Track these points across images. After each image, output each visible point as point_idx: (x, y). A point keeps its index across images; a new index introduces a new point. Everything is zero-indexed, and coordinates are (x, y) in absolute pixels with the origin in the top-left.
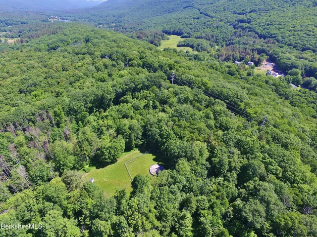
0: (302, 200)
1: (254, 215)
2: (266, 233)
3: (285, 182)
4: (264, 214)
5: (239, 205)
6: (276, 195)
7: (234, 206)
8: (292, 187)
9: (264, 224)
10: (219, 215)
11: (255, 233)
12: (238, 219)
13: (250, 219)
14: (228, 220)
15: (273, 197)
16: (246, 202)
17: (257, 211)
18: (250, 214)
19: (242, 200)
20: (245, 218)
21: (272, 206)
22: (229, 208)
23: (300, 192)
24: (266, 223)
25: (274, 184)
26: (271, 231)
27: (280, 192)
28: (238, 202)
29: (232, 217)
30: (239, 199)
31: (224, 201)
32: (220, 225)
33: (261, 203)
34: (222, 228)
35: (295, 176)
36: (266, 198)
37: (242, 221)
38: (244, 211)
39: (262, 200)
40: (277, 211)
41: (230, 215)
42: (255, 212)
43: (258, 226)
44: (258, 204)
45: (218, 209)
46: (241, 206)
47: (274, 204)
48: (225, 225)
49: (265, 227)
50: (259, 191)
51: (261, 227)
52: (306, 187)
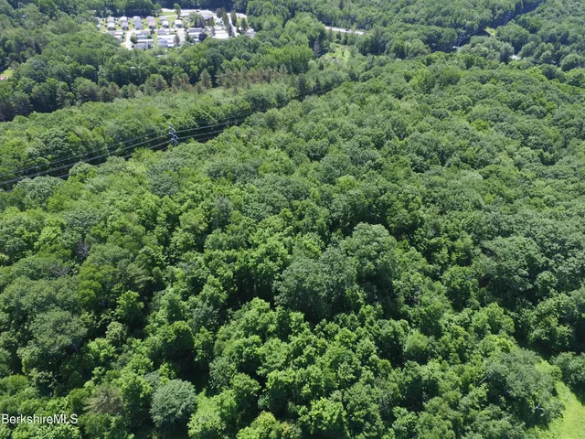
0: (66, 249)
1: (62, 332)
2: (97, 322)
3: (24, 256)
4: (67, 314)
5: (32, 354)
6: (42, 282)
7: (31, 365)
8: (38, 250)
9: (83, 320)
10: (37, 402)
11: (93, 340)
12: (59, 363)
13: (67, 340)
14: (55, 385)
15: (43, 287)
16: (31, 338)
17: (58, 323)
18: (59, 337)
19: (25, 345)
20: (62, 348)
21: (59, 296)
22: (30, 378)
23: (51, 244)
24: (82, 316)
25: (19, 274)
26: (98, 313)
27: (39, 271)
28: (25, 354)
29: (51, 375)
30: (20, 351)
31: (10, 385)
32: (59, 403)
33: (45, 311)
34: (65, 401)
35: (20, 236)
36: (39, 299)
37: (65, 357)
38: (49, 347)
39: (42, 307)
40: (70, 291)
41: (46, 378)
42: (58, 328)
43: (84, 331)
44: (46, 317)
45: (23, 403)
46: (36, 350)
47: (57, 291)
48: (62, 394)
49: (88, 320)
50: (19, 305)
51: (86, 327)
52: (46, 233)
